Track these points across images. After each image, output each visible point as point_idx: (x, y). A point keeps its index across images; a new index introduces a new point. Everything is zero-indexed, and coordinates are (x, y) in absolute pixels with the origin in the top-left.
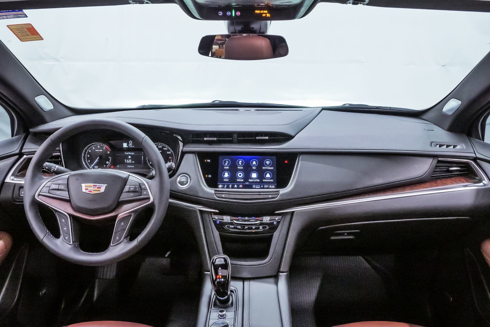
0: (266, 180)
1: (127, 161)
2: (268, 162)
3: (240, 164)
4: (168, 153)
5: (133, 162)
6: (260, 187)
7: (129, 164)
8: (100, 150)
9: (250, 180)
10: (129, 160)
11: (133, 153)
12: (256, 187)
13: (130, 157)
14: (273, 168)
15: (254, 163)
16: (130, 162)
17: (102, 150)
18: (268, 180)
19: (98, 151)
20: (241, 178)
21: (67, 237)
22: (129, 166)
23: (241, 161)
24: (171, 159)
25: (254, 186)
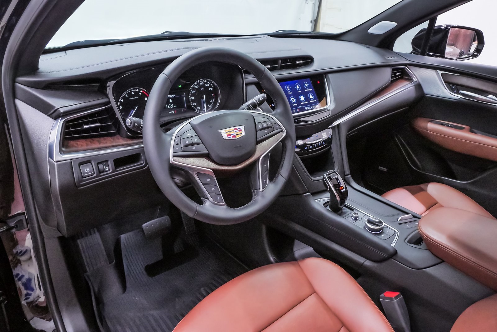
0: (312, 101)
1: (169, 106)
2: (306, 85)
3: (289, 89)
4: (210, 89)
5: (175, 106)
6: (310, 108)
7: (171, 109)
8: (136, 98)
9: (302, 103)
10: (170, 105)
11: (174, 96)
12: (308, 109)
13: (171, 101)
14: (311, 90)
15: (298, 87)
16: (172, 107)
17: (137, 98)
18: (313, 101)
19: (133, 98)
20: (294, 102)
21: (218, 198)
22: (171, 112)
23: (288, 87)
24: (213, 96)
25: (306, 108)
